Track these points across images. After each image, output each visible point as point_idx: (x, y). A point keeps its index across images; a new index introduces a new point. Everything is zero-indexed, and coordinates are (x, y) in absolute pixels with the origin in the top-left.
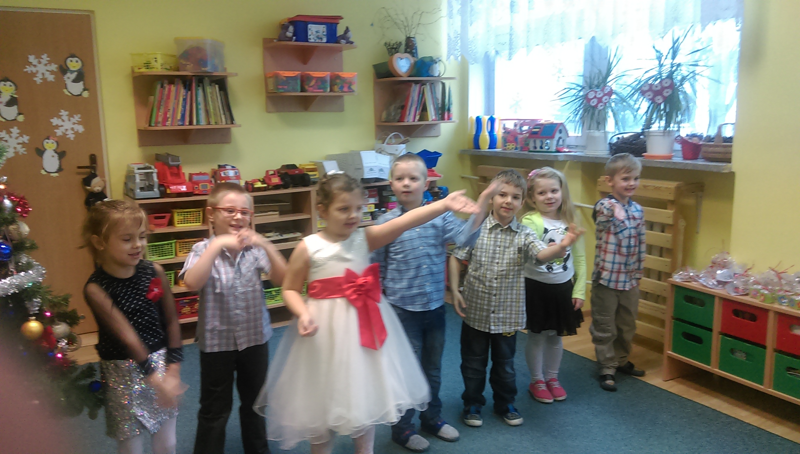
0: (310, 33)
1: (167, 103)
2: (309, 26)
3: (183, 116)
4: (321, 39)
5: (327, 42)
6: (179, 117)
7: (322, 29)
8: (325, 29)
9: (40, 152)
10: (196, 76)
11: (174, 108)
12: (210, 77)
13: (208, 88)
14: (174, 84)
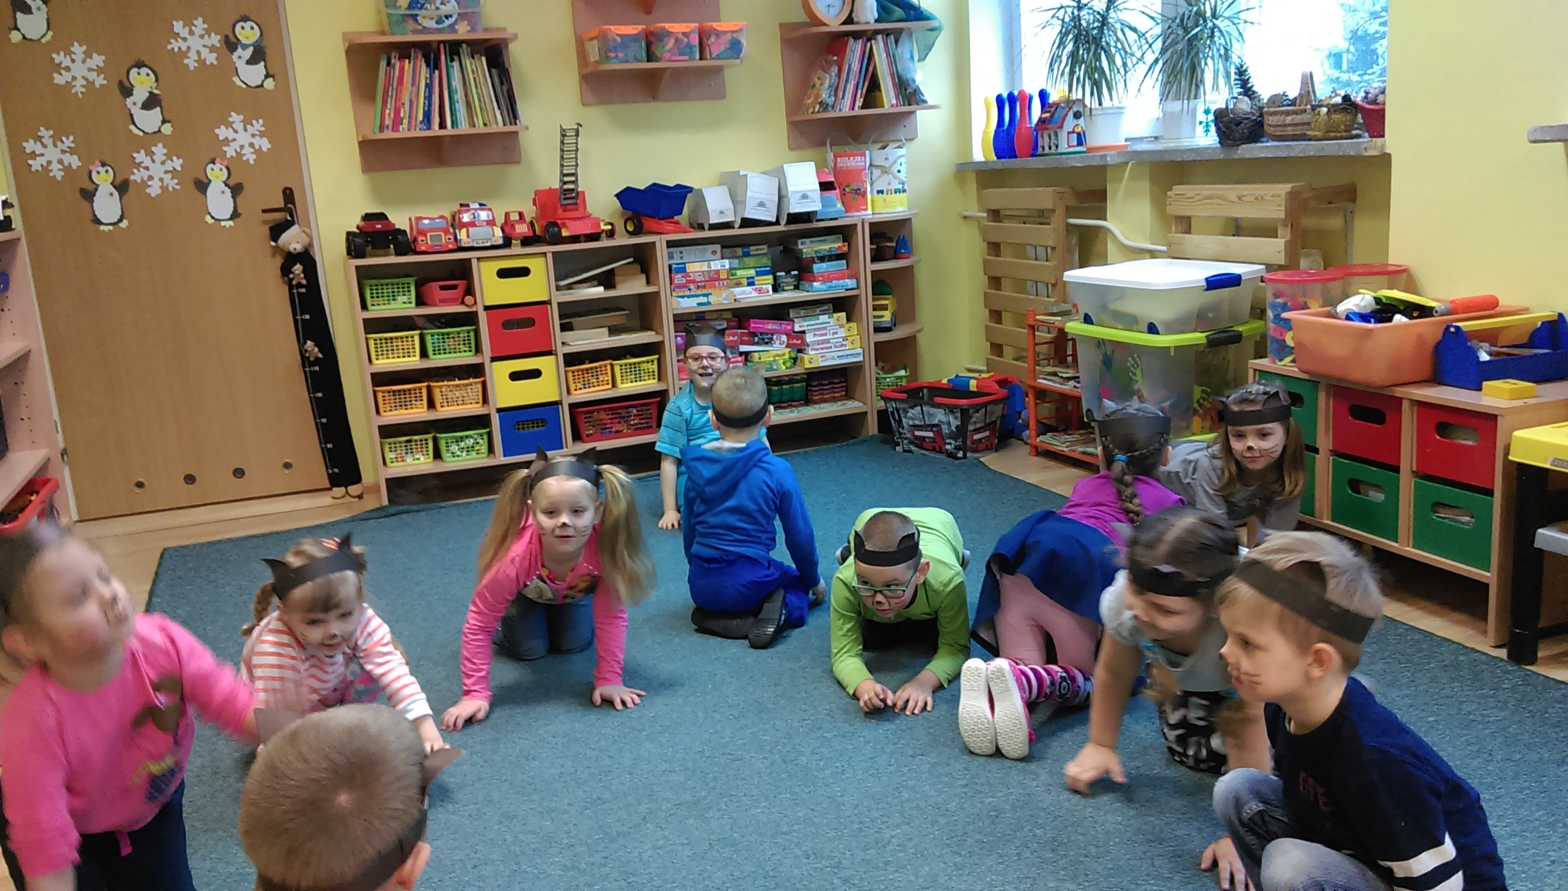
1: (399, 93)
3: (428, 115)
6: (421, 117)
9: (202, 186)
10: (444, 42)
11: (411, 101)
12: (470, 43)
13: (468, 62)
14: (409, 58)
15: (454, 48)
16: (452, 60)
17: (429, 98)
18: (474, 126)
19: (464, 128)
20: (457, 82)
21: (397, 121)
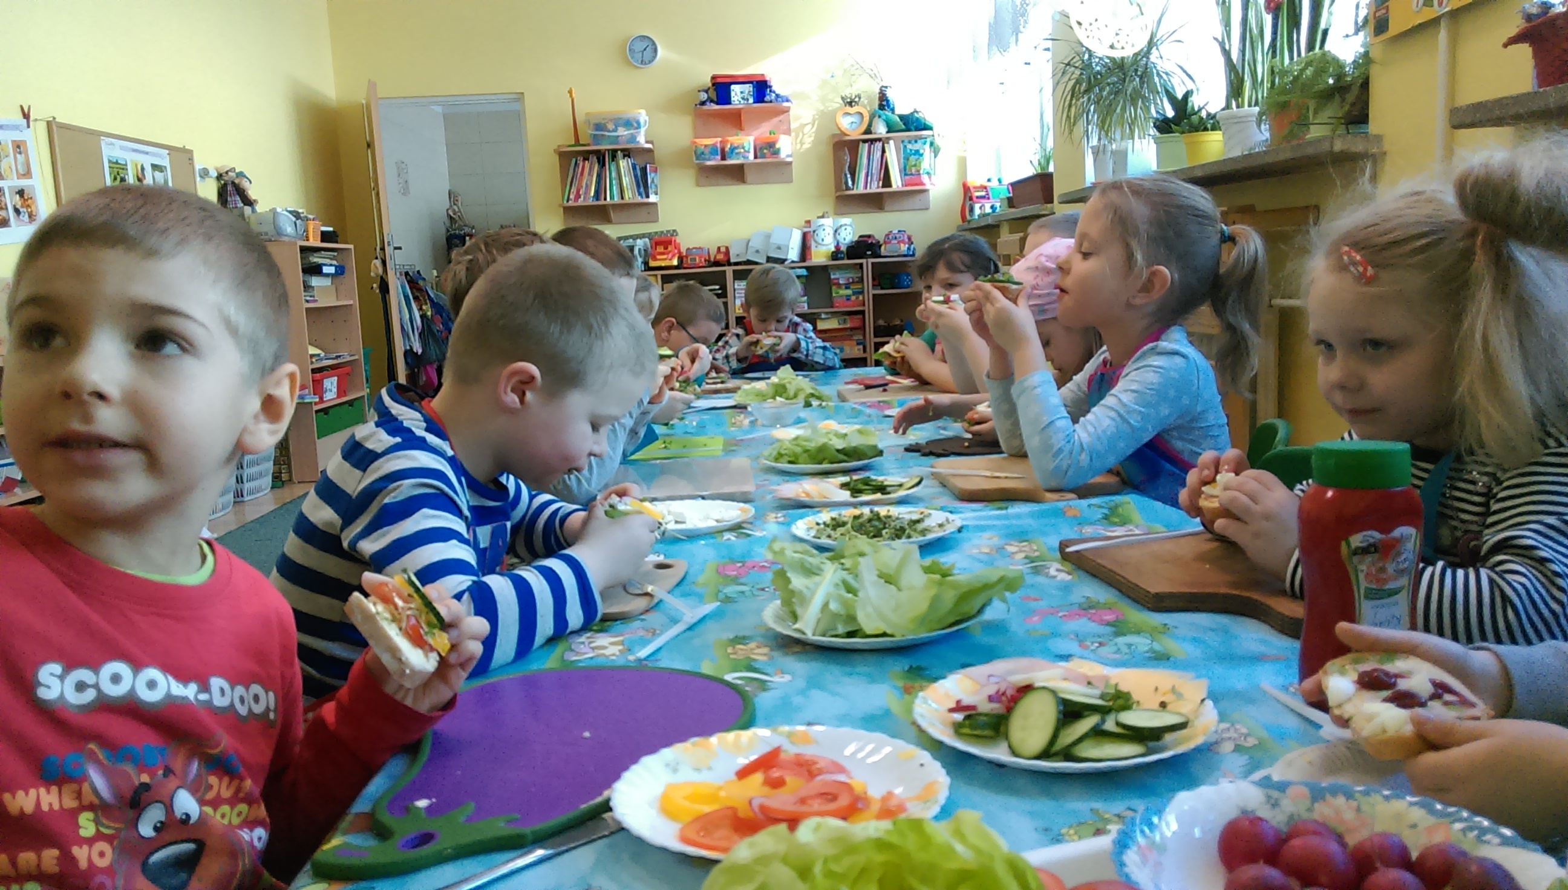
0: (733, 94)
1: (581, 180)
2: (733, 87)
3: (597, 192)
4: (748, 100)
5: (754, 102)
6: (592, 194)
7: (748, 88)
8: (751, 89)
10: (609, 150)
11: (586, 184)
12: (622, 150)
13: (621, 162)
14: (588, 160)
15: (614, 154)
16: (613, 160)
17: (598, 183)
18: (622, 198)
19: (617, 199)
20: (614, 174)
21: (578, 196)
